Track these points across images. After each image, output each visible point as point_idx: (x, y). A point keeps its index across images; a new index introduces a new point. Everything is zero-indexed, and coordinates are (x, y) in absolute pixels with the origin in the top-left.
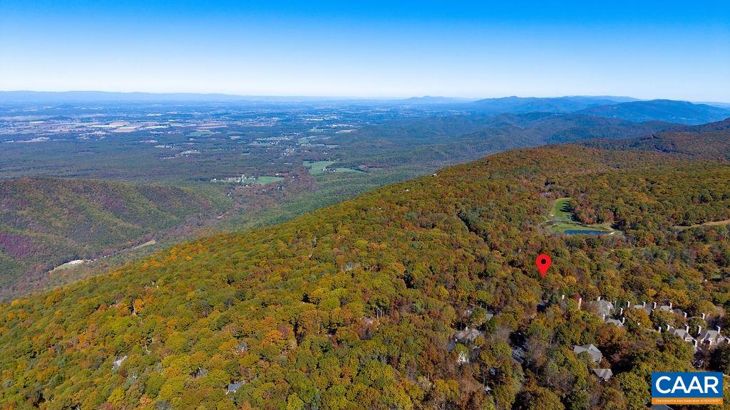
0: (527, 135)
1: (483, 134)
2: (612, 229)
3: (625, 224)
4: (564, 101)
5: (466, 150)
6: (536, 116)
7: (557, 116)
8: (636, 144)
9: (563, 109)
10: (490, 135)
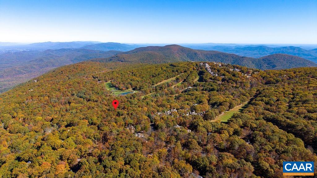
0: (63, 59)
1: (41, 60)
2: (133, 91)
3: (137, 88)
4: (73, 43)
5: (34, 68)
6: (63, 50)
7: (73, 50)
8: (111, 60)
9: (74, 47)
10: (45, 60)
